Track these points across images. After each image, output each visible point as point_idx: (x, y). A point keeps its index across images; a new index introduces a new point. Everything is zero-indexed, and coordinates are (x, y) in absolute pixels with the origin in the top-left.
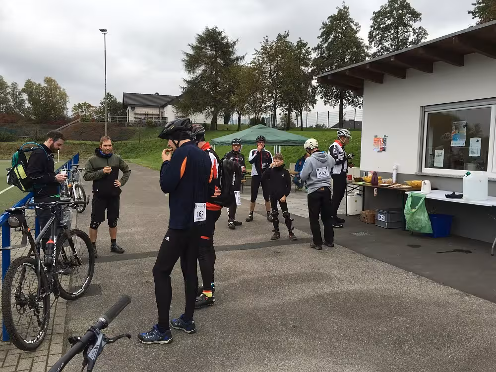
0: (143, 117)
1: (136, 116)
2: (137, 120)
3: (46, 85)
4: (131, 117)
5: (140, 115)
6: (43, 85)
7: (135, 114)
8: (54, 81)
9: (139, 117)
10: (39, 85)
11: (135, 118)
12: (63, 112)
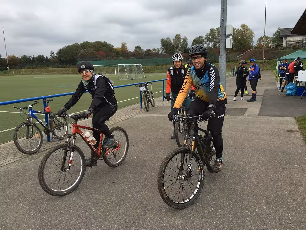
0: (291, 43)
1: (287, 43)
2: (287, 45)
3: (242, 29)
4: (284, 44)
5: (290, 41)
6: (240, 29)
7: (287, 41)
8: (246, 26)
9: (289, 43)
10: (238, 29)
11: (287, 44)
12: (251, 43)
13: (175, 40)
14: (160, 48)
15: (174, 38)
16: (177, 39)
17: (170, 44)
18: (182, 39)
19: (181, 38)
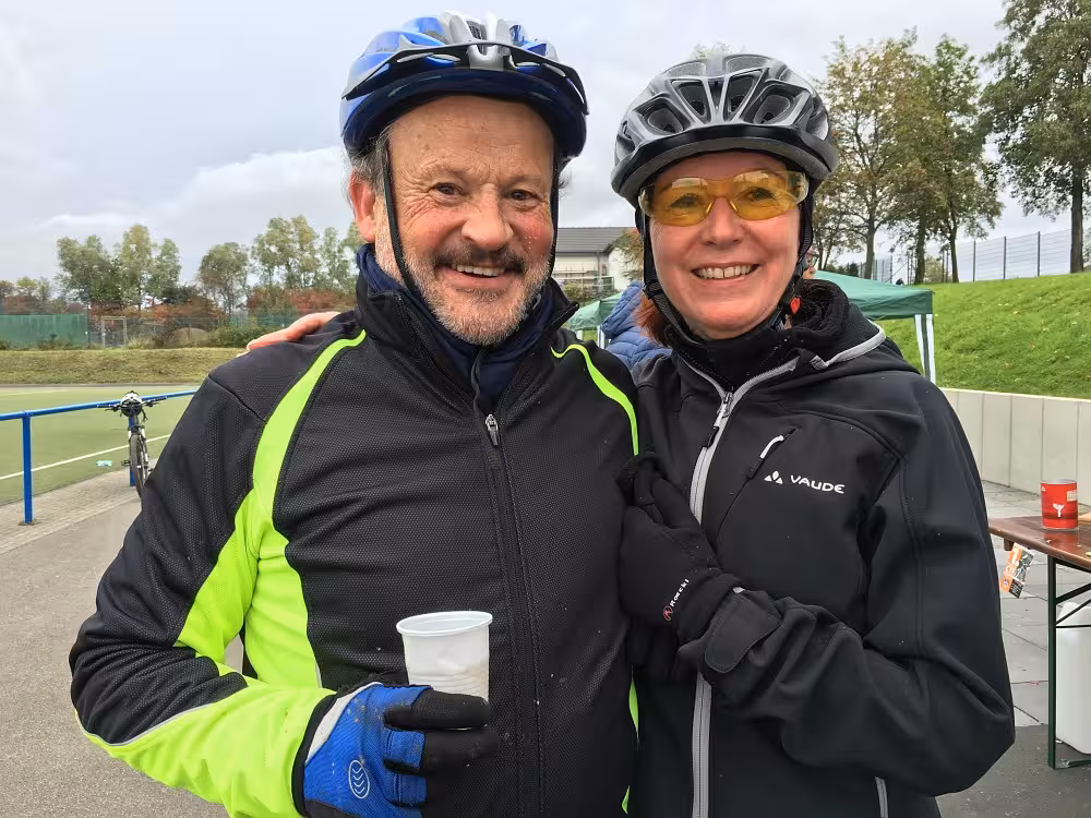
13: (126, 248)
14: (57, 278)
15: (121, 240)
16: (133, 247)
17: (103, 265)
18: (155, 245)
19: (152, 241)
